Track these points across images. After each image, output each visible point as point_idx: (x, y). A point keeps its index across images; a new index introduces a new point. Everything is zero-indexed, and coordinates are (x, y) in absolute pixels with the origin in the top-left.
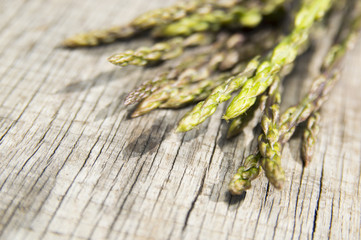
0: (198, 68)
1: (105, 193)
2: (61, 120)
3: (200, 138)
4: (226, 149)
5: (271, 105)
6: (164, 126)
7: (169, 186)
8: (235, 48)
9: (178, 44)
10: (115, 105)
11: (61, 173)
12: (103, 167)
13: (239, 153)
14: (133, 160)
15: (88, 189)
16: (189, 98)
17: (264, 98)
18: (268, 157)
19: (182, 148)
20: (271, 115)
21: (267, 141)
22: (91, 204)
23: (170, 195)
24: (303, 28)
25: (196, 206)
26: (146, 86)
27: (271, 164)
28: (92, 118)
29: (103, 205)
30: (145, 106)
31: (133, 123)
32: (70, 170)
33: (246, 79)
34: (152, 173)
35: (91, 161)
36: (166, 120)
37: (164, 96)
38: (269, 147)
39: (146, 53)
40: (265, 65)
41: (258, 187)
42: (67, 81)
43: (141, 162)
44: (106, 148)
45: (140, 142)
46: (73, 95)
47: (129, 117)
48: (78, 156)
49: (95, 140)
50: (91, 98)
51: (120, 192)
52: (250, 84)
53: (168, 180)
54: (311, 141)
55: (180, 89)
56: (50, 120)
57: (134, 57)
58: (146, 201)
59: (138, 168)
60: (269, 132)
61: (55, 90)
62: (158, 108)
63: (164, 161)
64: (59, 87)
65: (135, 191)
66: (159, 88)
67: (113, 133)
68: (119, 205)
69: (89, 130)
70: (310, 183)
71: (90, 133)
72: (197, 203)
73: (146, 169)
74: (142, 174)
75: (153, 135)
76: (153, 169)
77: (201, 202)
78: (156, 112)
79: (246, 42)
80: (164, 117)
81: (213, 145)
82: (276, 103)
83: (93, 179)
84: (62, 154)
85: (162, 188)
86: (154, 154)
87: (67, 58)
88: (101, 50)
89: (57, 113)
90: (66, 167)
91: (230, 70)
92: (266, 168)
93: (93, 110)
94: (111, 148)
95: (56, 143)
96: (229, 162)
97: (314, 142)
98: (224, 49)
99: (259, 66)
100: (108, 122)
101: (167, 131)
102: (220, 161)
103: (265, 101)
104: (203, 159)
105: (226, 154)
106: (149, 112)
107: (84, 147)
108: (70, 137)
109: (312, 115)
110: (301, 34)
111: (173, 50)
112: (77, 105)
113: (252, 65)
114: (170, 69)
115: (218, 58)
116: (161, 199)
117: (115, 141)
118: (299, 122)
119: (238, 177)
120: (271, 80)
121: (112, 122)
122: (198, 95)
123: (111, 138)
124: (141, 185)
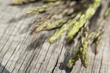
0: (58, 14)
1: (20, 65)
2: (7, 34)
3: (57, 43)
4: (67, 47)
5: (85, 31)
6: (44, 37)
7: (44, 63)
8: (73, 7)
9: (51, 5)
10: (26, 28)
11: (4, 56)
12: (20, 54)
13: (72, 49)
14: (32, 51)
15: (14, 63)
16: (55, 26)
17: (83, 29)
18: (82, 54)
19: (50, 47)
20: (84, 36)
21: (83, 47)
22: (15, 70)
23: (44, 67)
24: (98, 2)
25: (54, 72)
26: (38, 22)
27: (83, 57)
28: (18, 34)
29: (19, 70)
30: (38, 30)
31: (33, 36)
32: (8, 55)
33: (75, 21)
34: (38, 57)
35: (16, 52)
36: (45, 35)
37: (45, 25)
38: (83, 50)
39: (39, 9)
40: (83, 16)
41: (78, 64)
42: (10, 18)
43: (34, 52)
44: (22, 46)
45: (35, 44)
46: (12, 24)
47: (31, 34)
48: (11, 50)
49: (18, 43)
50: (18, 25)
51: (26, 65)
52: (77, 23)
53: (44, 60)
54: (99, 45)
55: (51, 23)
56: (2, 34)
57: (34, 11)
58: (35, 69)
59: (33, 55)
60: (83, 43)
61: (5, 22)
62: (43, 30)
63: (43, 52)
64: (7, 21)
65: (31, 65)
66: (43, 22)
67: (25, 40)
68: (25, 71)
69: (16, 39)
70: (97, 62)
71: (17, 40)
72: (55, 70)
73: (36, 55)
74: (34, 58)
75: (40, 41)
76: (39, 56)
77: (56, 70)
78: (42, 31)
79: (77, 4)
80: (45, 34)
81: (62, 46)
82: (87, 31)
83: (16, 59)
84: (5, 49)
85: (42, 64)
86: (40, 49)
87: (11, 9)
88: (23, 6)
89: (5, 31)
90: (7, 54)
91: (70, 15)
92: (81, 58)
93: (18, 31)
94: (24, 46)
95: (4, 44)
96: (68, 53)
97: (100, 46)
98: (68, 7)
99: (81, 16)
100: (24, 35)
101: (45, 39)
102: (64, 53)
103: (83, 30)
104: (58, 52)
105: (67, 50)
106: (39, 32)
107: (14, 45)
108: (9, 41)
109: (100, 35)
110: (97, 4)
111: (49, 7)
112: (13, 28)
113: (78, 16)
114: (48, 14)
115: (66, 11)
116: (41, 68)
117: (26, 43)
118: (95, 38)
119: (70, 61)
120: (85, 22)
121: (25, 36)
122: (57, 25)
123: (24, 42)
124: (34, 62)
